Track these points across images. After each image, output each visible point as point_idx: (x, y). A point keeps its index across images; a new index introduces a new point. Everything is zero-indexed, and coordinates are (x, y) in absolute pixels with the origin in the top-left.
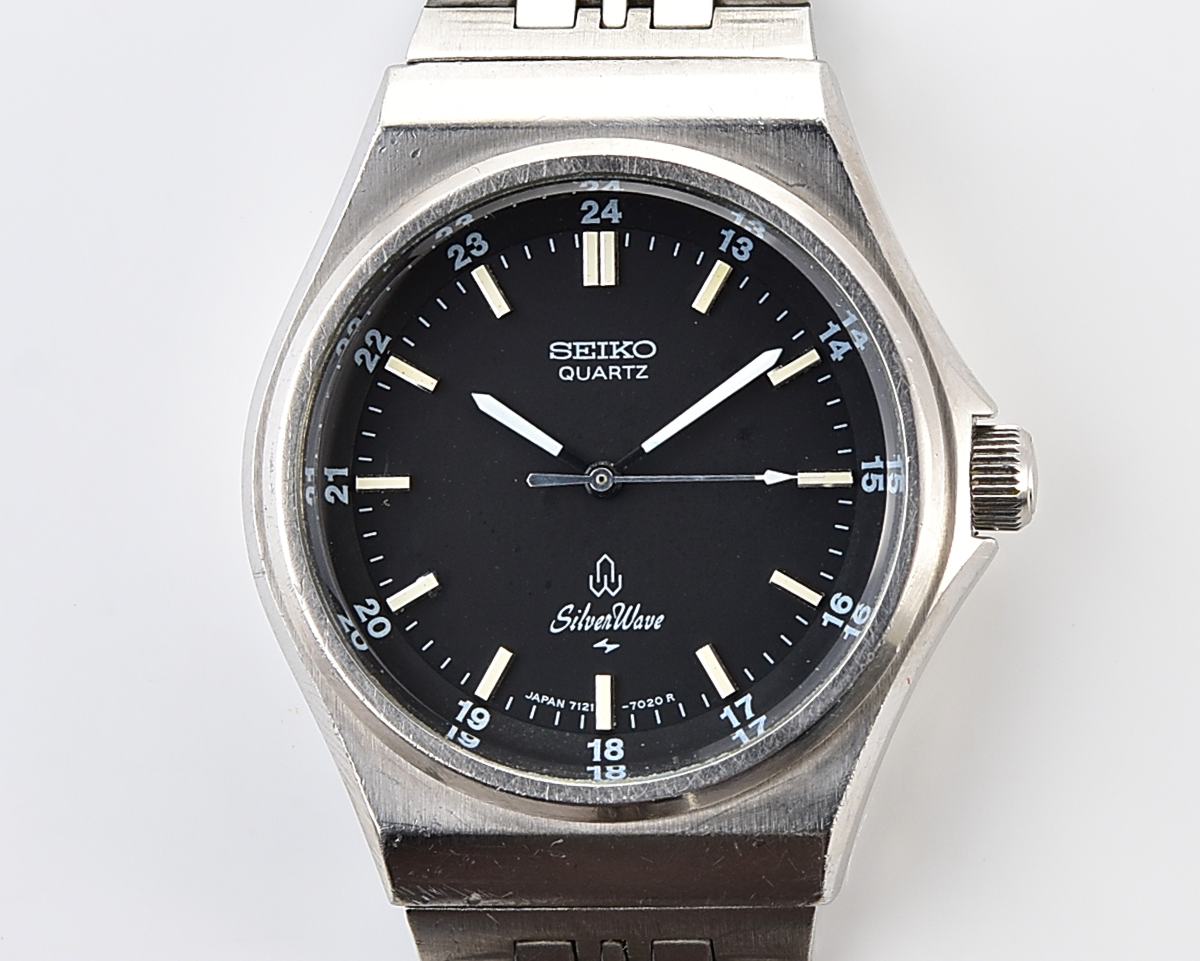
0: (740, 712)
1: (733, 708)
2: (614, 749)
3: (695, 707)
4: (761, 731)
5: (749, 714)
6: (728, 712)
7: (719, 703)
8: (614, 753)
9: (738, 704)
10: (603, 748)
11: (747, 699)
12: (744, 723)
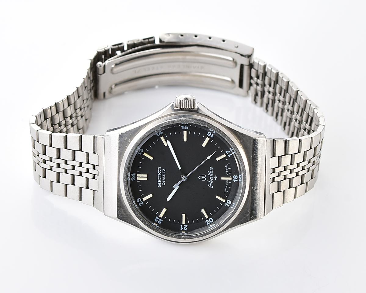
0: (229, 154)
1: (228, 155)
2: (235, 177)
3: (228, 162)
4: (233, 149)
5: (230, 152)
6: (229, 156)
7: (227, 157)
8: (236, 177)
9: (228, 154)
10: (235, 179)
11: (226, 152)
12: (231, 153)
